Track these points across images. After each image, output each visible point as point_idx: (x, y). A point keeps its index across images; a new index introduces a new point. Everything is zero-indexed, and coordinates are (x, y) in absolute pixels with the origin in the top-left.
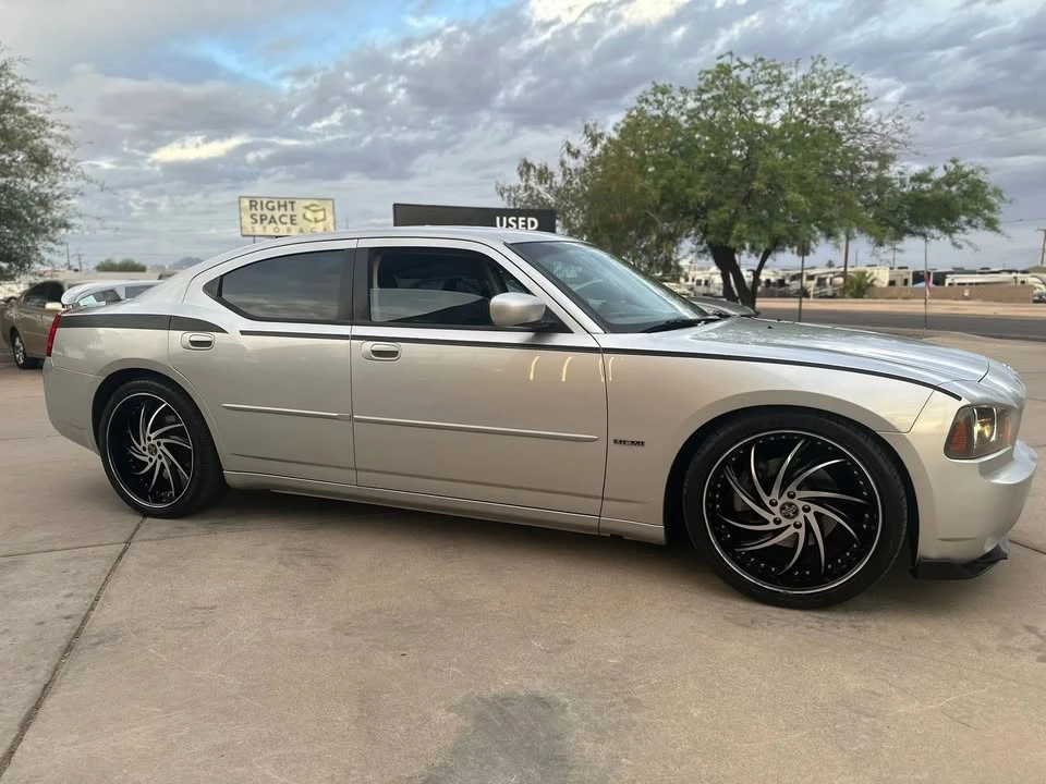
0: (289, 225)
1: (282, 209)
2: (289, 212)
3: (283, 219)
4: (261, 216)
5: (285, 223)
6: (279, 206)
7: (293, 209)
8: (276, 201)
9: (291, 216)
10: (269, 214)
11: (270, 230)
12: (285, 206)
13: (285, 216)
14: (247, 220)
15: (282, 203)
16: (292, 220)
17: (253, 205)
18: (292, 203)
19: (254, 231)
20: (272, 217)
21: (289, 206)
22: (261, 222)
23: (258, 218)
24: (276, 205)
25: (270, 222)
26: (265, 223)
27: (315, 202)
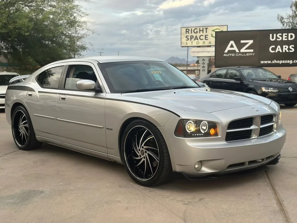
0: (204, 40)
1: (201, 32)
2: (205, 34)
3: (202, 38)
4: (191, 36)
5: (202, 39)
6: (200, 31)
7: (206, 32)
8: (198, 28)
9: (205, 36)
10: (194, 35)
11: (195, 43)
12: (203, 31)
13: (202, 35)
14: (184, 40)
15: (201, 29)
16: (205, 37)
17: (187, 31)
18: (206, 29)
19: (187, 44)
20: (196, 37)
21: (205, 30)
22: (191, 40)
23: (189, 37)
24: (198, 30)
25: (195, 39)
26: (193, 40)
27: (218, 27)
